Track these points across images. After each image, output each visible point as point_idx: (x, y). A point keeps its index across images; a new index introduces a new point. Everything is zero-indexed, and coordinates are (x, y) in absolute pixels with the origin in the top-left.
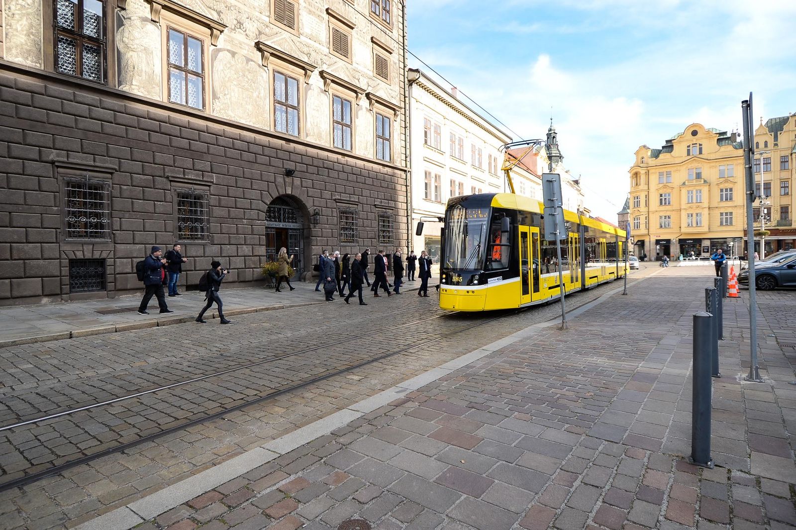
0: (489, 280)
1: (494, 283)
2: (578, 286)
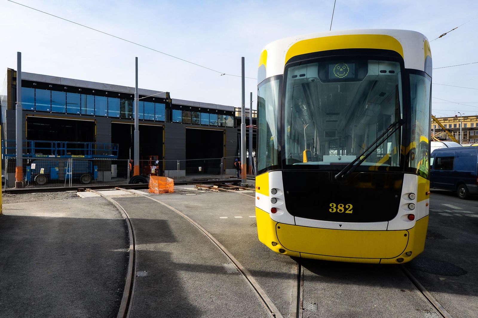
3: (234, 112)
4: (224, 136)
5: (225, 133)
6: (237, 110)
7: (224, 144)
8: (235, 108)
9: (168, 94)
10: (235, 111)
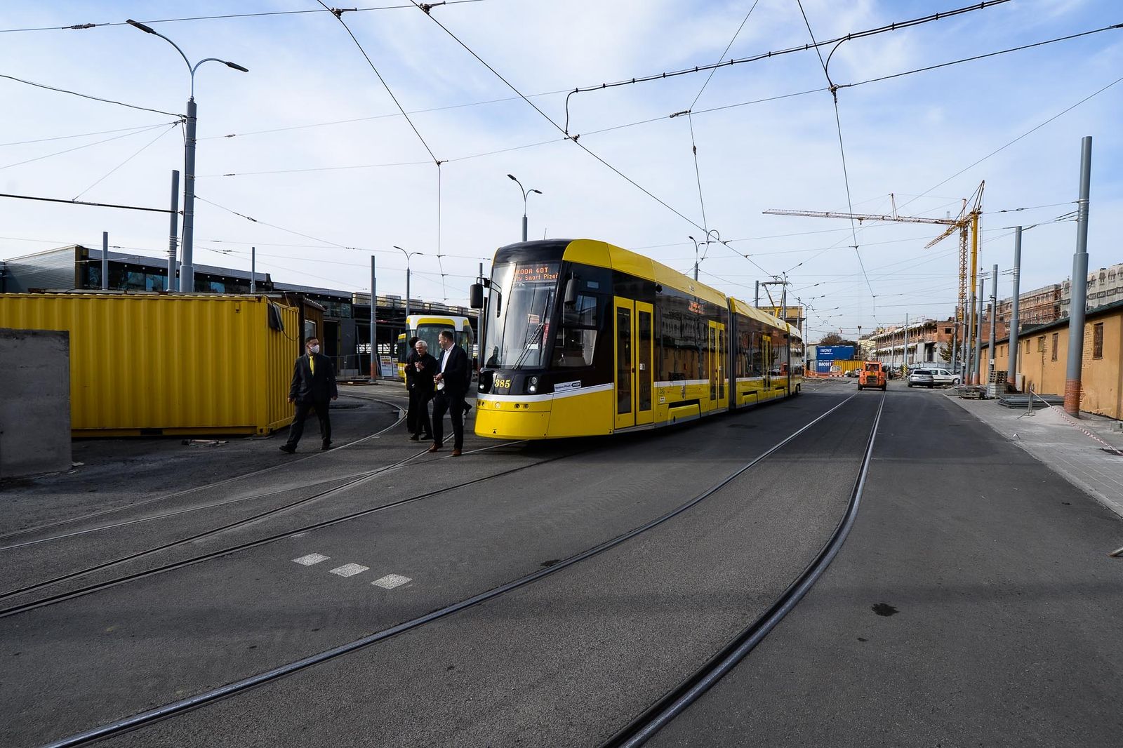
0: (555, 385)
1: (566, 391)
2: (724, 404)
3: (351, 299)
4: (339, 327)
5: (339, 325)
6: (354, 296)
7: (339, 337)
8: (353, 294)
9: (268, 275)
10: (352, 297)
